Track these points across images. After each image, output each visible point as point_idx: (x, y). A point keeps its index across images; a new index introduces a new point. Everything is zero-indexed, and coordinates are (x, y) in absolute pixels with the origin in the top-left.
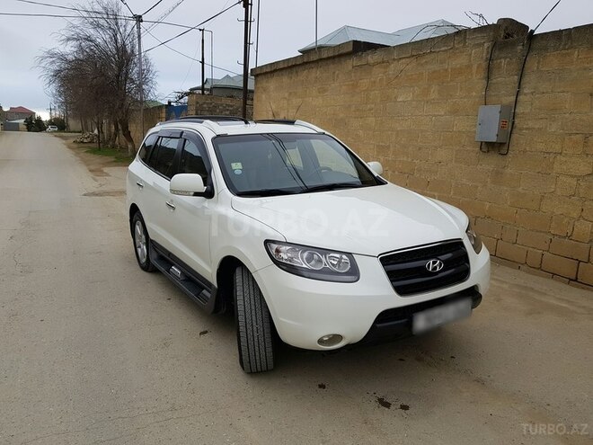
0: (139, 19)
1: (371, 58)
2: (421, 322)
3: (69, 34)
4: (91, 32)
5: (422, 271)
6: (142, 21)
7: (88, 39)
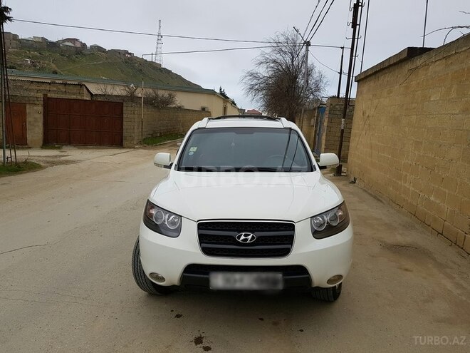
0: (308, 44)
1: (419, 61)
2: (218, 281)
3: (262, 59)
4: (278, 57)
5: (232, 240)
6: (310, 45)
7: (274, 62)
